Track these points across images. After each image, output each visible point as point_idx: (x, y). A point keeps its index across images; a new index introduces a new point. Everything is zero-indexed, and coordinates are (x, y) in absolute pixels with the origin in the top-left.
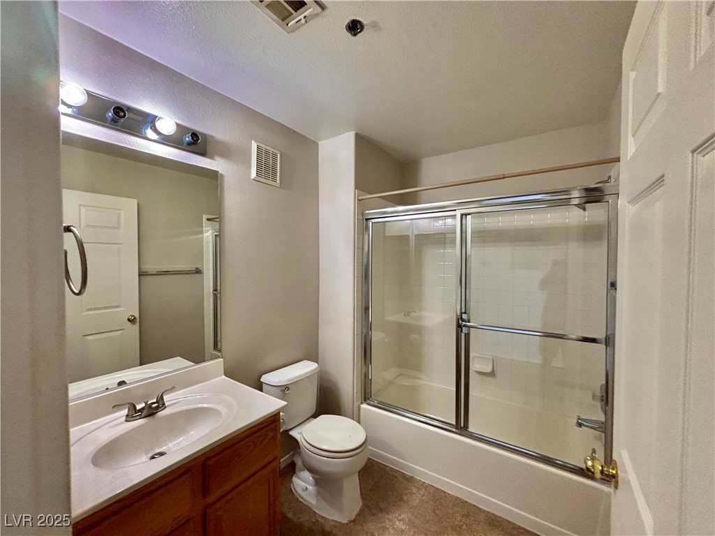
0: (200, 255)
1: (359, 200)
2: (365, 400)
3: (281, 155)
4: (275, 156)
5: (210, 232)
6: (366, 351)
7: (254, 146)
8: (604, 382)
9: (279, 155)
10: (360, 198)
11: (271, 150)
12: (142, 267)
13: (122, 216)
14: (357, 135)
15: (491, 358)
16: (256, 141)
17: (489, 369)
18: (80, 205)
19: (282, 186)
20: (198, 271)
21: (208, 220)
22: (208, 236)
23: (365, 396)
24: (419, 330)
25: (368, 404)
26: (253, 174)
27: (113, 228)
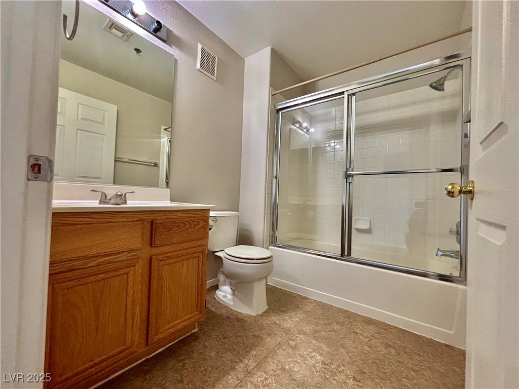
0: (158, 154)
1: (273, 95)
2: (272, 243)
3: (218, 58)
4: (214, 58)
5: (166, 138)
6: (274, 210)
7: (200, 47)
8: (459, 220)
9: (216, 59)
10: (273, 93)
11: (212, 53)
12: (117, 155)
13: (106, 115)
14: (272, 50)
15: (369, 219)
16: (201, 44)
17: (367, 227)
18: (79, 104)
19: (217, 80)
20: (156, 165)
21: (165, 129)
22: (164, 142)
23: (272, 240)
24: (314, 208)
25: (274, 246)
26: (198, 66)
27: (100, 123)
